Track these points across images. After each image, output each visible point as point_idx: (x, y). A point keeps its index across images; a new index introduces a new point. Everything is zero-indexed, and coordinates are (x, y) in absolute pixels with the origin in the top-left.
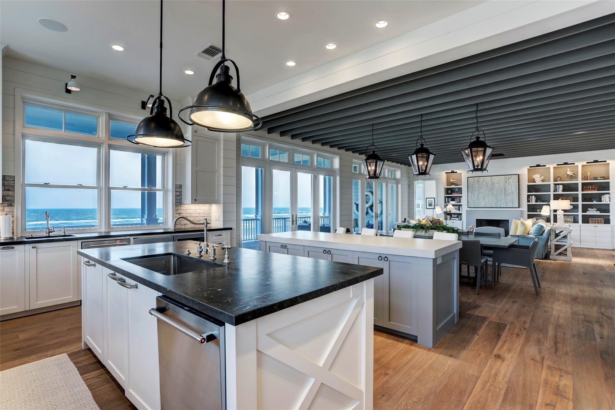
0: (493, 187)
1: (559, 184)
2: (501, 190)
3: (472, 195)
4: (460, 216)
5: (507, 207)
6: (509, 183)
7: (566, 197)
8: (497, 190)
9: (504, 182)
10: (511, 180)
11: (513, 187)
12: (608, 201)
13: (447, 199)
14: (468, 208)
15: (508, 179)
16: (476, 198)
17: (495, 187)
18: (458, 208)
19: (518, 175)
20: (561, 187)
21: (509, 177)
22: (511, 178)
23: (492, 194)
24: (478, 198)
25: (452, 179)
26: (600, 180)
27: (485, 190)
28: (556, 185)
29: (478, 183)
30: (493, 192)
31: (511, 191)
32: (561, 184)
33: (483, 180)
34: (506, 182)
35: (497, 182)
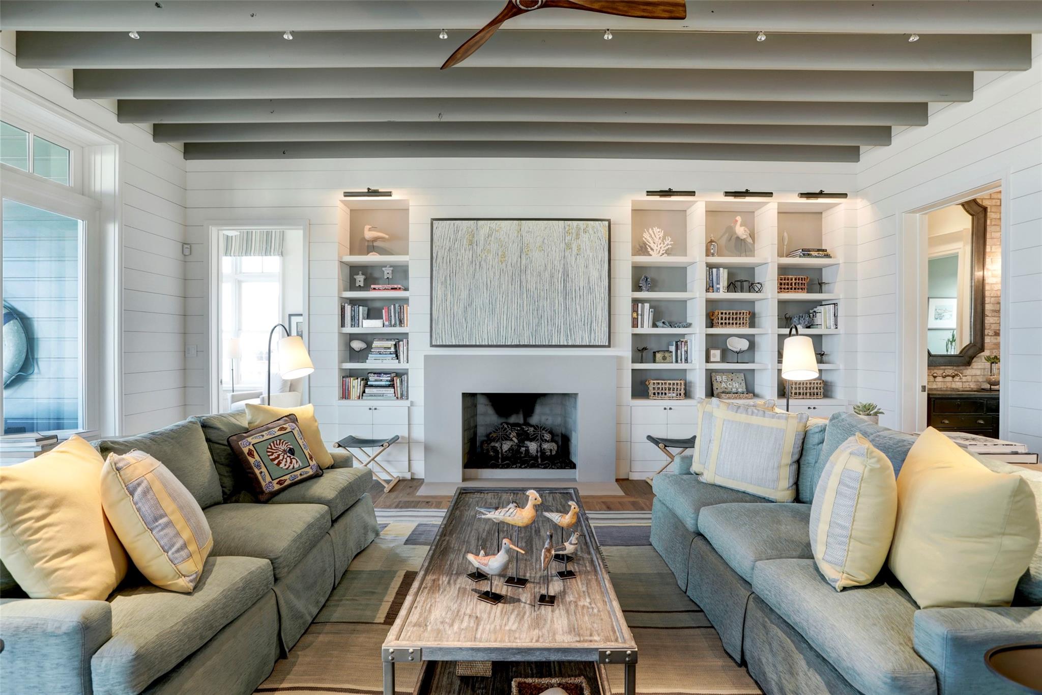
0: (524, 262)
1: (717, 266)
2: (552, 276)
3: (446, 295)
4: (401, 381)
5: (570, 344)
6: (579, 249)
7: (734, 312)
8: (540, 274)
9: (563, 245)
10: (585, 237)
11: (591, 266)
12: (833, 327)
13: (348, 308)
14: (432, 346)
15: (574, 235)
16: (462, 306)
17: (531, 262)
18: (393, 350)
19: (607, 223)
20: (724, 274)
21: (578, 228)
22: (585, 232)
23: (521, 294)
24: (470, 305)
25: (370, 230)
26: (816, 257)
27: (497, 277)
28: (710, 266)
29: (471, 243)
30: (524, 284)
31: (587, 280)
32: (724, 266)
33: (489, 235)
34: (568, 246)
35: (538, 245)
